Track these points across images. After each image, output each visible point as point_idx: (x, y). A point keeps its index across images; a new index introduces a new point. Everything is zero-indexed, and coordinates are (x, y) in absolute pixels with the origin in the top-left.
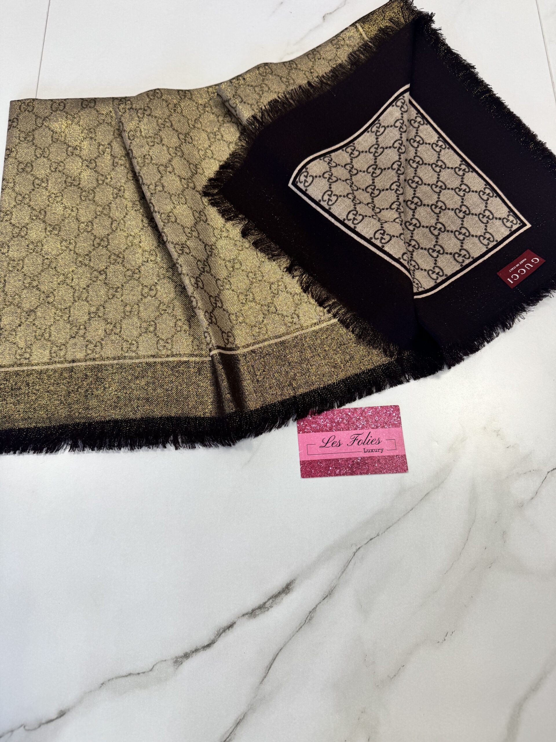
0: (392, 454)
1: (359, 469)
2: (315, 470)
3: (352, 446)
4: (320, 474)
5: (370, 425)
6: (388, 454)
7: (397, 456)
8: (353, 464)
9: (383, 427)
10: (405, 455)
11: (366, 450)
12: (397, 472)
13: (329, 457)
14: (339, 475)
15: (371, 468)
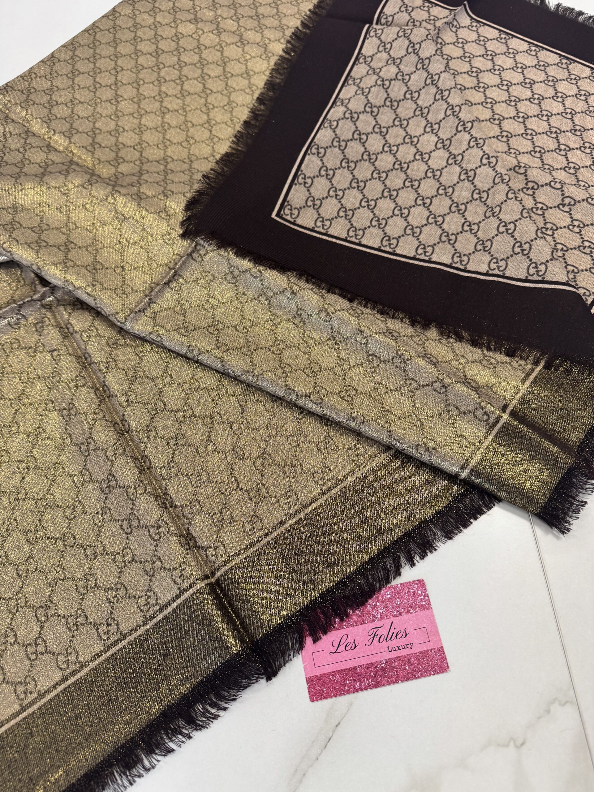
0: (425, 649)
1: (385, 677)
2: (328, 688)
3: (372, 646)
4: (334, 692)
5: (391, 613)
6: (420, 650)
7: (432, 650)
8: (377, 672)
9: (408, 612)
10: (442, 647)
11: (390, 649)
12: (435, 673)
13: (343, 666)
14: (361, 689)
15: (401, 673)
